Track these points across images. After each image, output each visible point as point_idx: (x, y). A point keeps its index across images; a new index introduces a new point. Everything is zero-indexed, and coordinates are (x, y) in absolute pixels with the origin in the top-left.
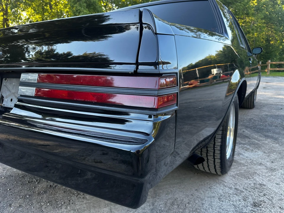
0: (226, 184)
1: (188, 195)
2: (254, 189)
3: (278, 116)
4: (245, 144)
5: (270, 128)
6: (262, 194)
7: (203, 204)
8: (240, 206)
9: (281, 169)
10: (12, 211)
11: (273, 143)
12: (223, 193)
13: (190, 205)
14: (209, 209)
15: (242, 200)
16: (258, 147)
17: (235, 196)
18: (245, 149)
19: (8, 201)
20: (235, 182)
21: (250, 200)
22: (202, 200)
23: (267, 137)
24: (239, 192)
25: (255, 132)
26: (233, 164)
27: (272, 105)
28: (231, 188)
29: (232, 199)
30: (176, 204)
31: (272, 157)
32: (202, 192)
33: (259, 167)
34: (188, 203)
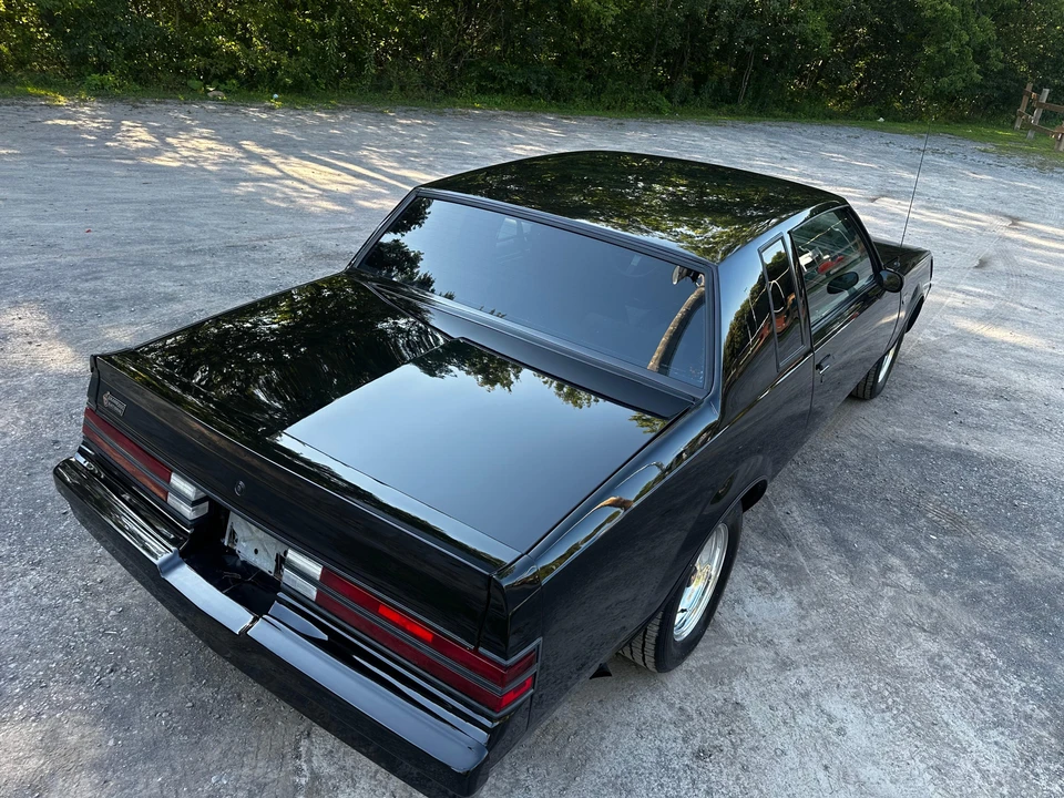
0: (666, 693)
1: (581, 713)
2: (717, 715)
3: (923, 447)
4: (768, 568)
5: (866, 506)
6: (725, 730)
7: (602, 739)
8: (672, 752)
9: (806, 665)
10: (246, 712)
11: (838, 573)
12: (652, 717)
13: (578, 739)
14: (609, 752)
15: (680, 741)
16: (794, 581)
17: (672, 726)
18: (760, 583)
19: (232, 687)
20: (688, 692)
21: (696, 742)
22: (604, 728)
23: (840, 543)
24: (683, 718)
25: (817, 521)
26: (707, 633)
27: (942, 383)
28: (671, 706)
29: (662, 733)
30: (551, 731)
31: (808, 622)
32: (610, 708)
33: (762, 652)
34: (576, 734)
